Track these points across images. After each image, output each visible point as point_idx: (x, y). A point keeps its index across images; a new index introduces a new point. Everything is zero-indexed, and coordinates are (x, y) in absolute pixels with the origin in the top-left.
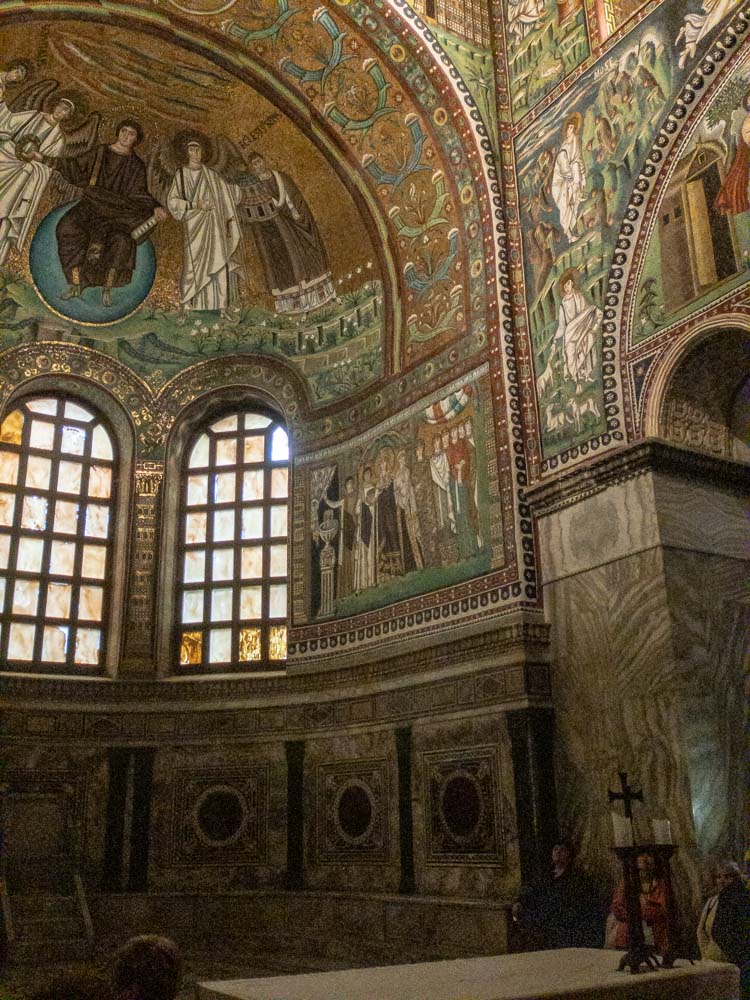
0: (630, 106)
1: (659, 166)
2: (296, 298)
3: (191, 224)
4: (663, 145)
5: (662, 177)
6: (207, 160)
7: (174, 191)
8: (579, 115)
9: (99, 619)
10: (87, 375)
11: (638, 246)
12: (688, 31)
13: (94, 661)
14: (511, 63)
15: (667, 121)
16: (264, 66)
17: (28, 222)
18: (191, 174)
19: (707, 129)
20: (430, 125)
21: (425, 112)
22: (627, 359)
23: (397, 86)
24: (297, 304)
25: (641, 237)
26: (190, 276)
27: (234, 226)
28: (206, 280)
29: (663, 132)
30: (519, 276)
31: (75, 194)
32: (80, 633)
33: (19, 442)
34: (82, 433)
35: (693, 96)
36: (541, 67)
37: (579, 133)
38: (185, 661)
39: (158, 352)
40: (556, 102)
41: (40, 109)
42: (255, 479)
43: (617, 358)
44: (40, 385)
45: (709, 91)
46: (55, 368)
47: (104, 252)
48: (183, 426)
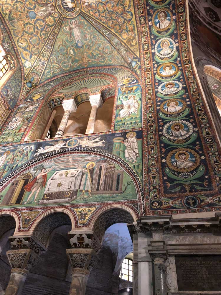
0: (20, 157)
1: (18, 172)
4: (22, 169)
5: (18, 175)
8: (10, 152)
11: (4, 187)
14: (4, 132)
15: (25, 165)
19: (32, 171)
29: (23, 166)
35: (33, 163)
36: (9, 138)
37: (7, 156)
40: (7, 146)
45: (37, 164)
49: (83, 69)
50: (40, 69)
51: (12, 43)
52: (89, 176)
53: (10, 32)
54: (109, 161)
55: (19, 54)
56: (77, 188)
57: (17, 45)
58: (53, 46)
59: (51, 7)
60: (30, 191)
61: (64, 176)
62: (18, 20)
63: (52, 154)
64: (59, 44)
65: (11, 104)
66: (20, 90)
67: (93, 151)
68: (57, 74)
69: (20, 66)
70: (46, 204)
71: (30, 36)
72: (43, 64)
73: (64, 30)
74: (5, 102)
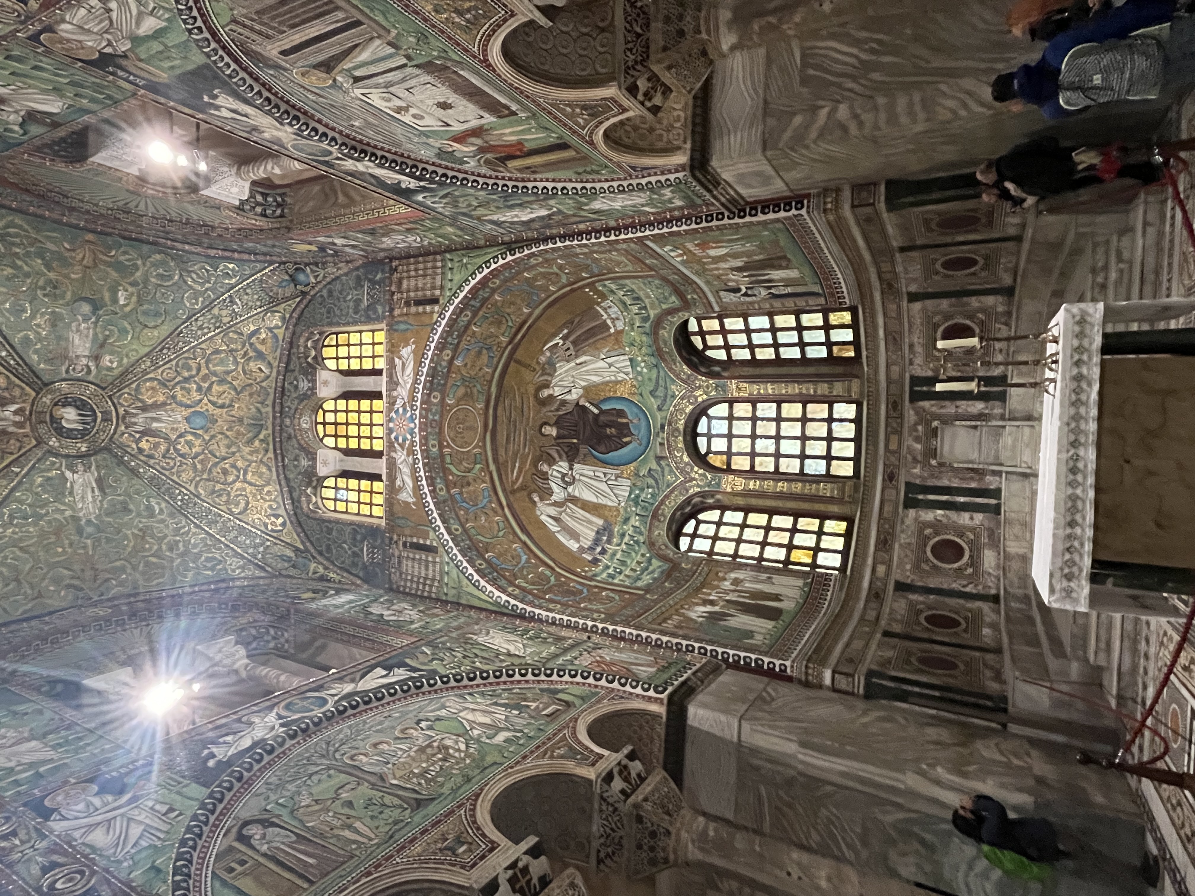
1: (501, 183)
2: (613, 320)
3: (583, 384)
4: (488, 185)
6: (547, 386)
7: (568, 397)
8: (475, 216)
9: (826, 405)
10: (681, 428)
11: (554, 181)
12: (412, 186)
13: (854, 406)
16: (493, 377)
17: (605, 470)
18: (557, 391)
20: (500, 287)
21: (494, 291)
22: (630, 176)
23: (484, 309)
24: (618, 319)
25: (547, 180)
26: (613, 378)
27: (578, 361)
28: (613, 368)
30: (582, 226)
31: (584, 449)
32: (836, 416)
33: (725, 457)
34: (714, 422)
35: (454, 177)
37: (486, 215)
38: (852, 354)
39: (660, 389)
40: (468, 225)
41: (548, 479)
42: (729, 323)
43: (631, 182)
44: (692, 450)
45: (447, 168)
46: (681, 445)
47: (610, 427)
48: (703, 370)
49: (101, 233)
50: (247, 294)
51: (284, 380)
52: (347, 65)
53: (274, 402)
54: (237, 46)
55: (283, 349)
56: (408, 70)
57: (275, 370)
58: (175, 333)
59: (135, 424)
60: (520, 143)
61: (413, 111)
62: (241, 420)
63: (393, 165)
64: (156, 333)
65: (379, 276)
66: (333, 280)
67: (270, 103)
68: (204, 259)
69: (295, 325)
70: (519, 102)
71: (229, 379)
72: (231, 302)
73: (122, 359)
74: (393, 293)
